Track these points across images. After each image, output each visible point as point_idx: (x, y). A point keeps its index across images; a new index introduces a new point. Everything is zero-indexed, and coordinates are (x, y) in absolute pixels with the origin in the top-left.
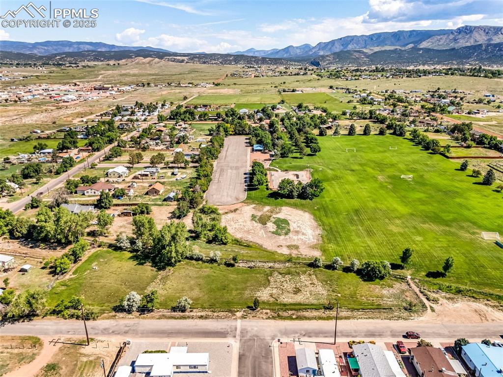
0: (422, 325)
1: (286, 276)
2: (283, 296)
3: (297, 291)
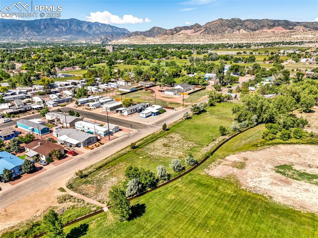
0: (66, 175)
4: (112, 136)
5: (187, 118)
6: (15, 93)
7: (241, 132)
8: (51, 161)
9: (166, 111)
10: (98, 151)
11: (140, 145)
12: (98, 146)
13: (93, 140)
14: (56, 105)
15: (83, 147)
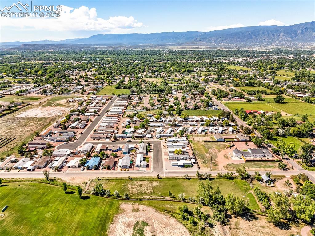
1: (144, 192)
2: (147, 183)
3: (140, 186)
4: (138, 168)
5: (186, 178)
6: (163, 120)
7: (184, 202)
8: (105, 168)
9: (192, 167)
10: (121, 172)
11: (134, 179)
12: (125, 170)
13: (127, 167)
14: (158, 138)
15: (121, 168)
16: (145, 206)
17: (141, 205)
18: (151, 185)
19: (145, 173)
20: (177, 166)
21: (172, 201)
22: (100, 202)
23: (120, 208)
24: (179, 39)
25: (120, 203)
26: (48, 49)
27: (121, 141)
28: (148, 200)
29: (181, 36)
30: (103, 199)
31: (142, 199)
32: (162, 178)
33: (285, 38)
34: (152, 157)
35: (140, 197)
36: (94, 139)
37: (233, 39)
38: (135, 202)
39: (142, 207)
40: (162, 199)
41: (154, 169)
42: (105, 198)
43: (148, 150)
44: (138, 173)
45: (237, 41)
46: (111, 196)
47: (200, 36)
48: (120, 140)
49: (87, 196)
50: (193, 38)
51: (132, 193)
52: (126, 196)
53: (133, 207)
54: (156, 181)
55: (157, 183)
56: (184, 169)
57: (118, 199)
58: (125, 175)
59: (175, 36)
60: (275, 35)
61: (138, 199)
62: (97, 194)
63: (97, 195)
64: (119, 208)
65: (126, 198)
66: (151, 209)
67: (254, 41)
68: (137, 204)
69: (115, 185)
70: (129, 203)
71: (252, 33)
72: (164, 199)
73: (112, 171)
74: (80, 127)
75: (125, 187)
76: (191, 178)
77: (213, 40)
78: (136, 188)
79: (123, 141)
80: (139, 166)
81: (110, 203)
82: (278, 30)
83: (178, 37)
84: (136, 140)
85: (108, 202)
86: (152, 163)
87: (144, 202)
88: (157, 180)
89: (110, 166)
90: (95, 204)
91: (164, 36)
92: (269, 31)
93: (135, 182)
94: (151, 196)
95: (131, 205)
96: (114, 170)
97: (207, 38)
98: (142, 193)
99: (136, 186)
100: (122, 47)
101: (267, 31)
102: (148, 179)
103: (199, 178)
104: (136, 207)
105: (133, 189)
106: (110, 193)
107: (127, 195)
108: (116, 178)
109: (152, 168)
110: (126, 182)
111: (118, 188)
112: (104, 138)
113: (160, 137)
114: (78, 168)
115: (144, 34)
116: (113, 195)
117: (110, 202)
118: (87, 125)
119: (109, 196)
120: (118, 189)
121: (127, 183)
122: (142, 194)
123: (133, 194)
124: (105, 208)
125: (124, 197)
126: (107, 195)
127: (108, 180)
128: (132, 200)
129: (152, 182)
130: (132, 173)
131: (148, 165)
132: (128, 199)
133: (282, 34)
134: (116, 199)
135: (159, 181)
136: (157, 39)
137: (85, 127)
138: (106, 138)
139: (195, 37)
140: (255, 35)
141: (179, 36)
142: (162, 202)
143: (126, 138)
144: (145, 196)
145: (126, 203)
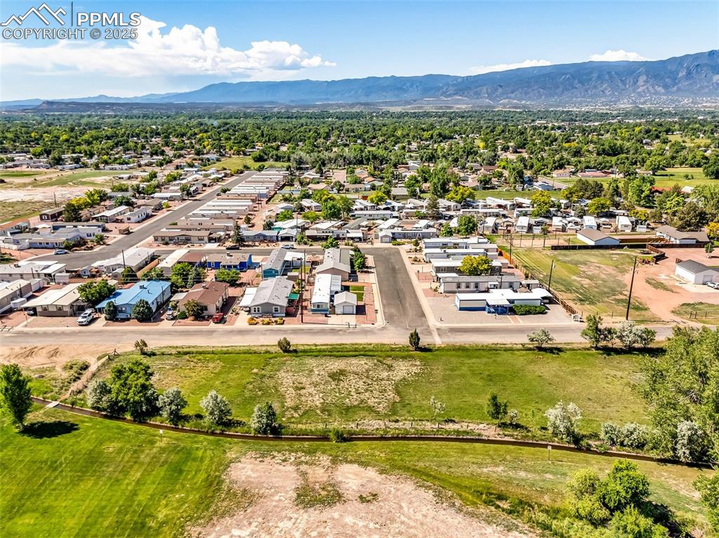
1: (356, 403)
2: (367, 367)
3: (337, 376)
4: (323, 318)
5: (540, 349)
6: (393, 207)
7: (579, 450)
8: (184, 316)
9: (543, 313)
10: (252, 331)
11: (304, 351)
12: (268, 324)
13: (276, 310)
14: (388, 239)
15: (250, 316)
16: (371, 473)
17: (345, 468)
18: (385, 374)
19: (350, 333)
20: (483, 309)
21: (511, 447)
22: (120, 451)
23: (225, 487)
24: (406, 91)
25: (231, 455)
26: (103, 111)
27: (259, 248)
28: (382, 438)
29: (412, 85)
30: (143, 437)
31: (350, 433)
32: (431, 347)
33: (651, 89)
34: (375, 288)
35: (336, 424)
36: (167, 244)
37: (530, 90)
38: (310, 452)
39: (351, 477)
40: (458, 432)
41: (389, 318)
42: (152, 430)
43: (356, 268)
44: (323, 332)
45: (540, 96)
46: (186, 418)
47: (453, 85)
48: (255, 246)
49: (63, 419)
50: (438, 89)
51: (296, 409)
52: (265, 420)
53: (304, 474)
54: (404, 358)
55: (412, 365)
56: (516, 321)
57: (222, 434)
58: (266, 338)
59: (398, 85)
60: (628, 82)
61: (331, 435)
62: (115, 411)
63: (118, 419)
64: (220, 482)
65: (265, 432)
66: (408, 487)
67: (579, 96)
68: (325, 460)
69: (218, 374)
70: (279, 457)
71: (574, 78)
72: (467, 433)
73: (212, 325)
74: (129, 219)
75: (265, 380)
76: (559, 350)
77: (484, 94)
78: (316, 385)
79: (267, 248)
80: (328, 310)
81: (174, 458)
82: (634, 72)
83: (405, 87)
84: (311, 245)
85: (163, 450)
86: (376, 301)
87: (362, 448)
88: (412, 357)
89: (205, 308)
90: (92, 463)
91: (372, 85)
92: (613, 73)
93: (311, 362)
94: (397, 421)
95: (293, 468)
96: (221, 321)
97: (470, 89)
98: (348, 409)
99: (315, 379)
100: (275, 108)
101: (609, 73)
102: (370, 351)
103: (597, 348)
104: (318, 474)
105: (303, 392)
106: (184, 404)
107: (272, 415)
108: (225, 349)
109: (380, 316)
110: (267, 364)
111: (229, 387)
112: (201, 239)
113: (394, 239)
114: (71, 316)
115: (327, 81)
116: (199, 416)
117: (175, 449)
118: (152, 216)
119: (177, 418)
120: (231, 391)
121: (276, 367)
122: (347, 411)
123: (301, 412)
124: (138, 482)
125: (253, 423)
126: (165, 414)
127: (187, 357)
128: (300, 437)
129: (389, 363)
130: (295, 332)
131: (364, 306)
132: (273, 431)
133: (642, 79)
134: (213, 433)
135: (421, 359)
136: (357, 92)
137: (143, 220)
138: (206, 239)
139: (442, 88)
140: (580, 82)
141: (404, 84)
142: (464, 452)
143: (278, 240)
144: (364, 418)
145: (263, 456)
